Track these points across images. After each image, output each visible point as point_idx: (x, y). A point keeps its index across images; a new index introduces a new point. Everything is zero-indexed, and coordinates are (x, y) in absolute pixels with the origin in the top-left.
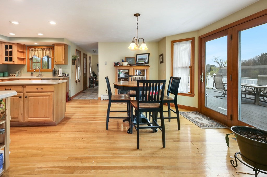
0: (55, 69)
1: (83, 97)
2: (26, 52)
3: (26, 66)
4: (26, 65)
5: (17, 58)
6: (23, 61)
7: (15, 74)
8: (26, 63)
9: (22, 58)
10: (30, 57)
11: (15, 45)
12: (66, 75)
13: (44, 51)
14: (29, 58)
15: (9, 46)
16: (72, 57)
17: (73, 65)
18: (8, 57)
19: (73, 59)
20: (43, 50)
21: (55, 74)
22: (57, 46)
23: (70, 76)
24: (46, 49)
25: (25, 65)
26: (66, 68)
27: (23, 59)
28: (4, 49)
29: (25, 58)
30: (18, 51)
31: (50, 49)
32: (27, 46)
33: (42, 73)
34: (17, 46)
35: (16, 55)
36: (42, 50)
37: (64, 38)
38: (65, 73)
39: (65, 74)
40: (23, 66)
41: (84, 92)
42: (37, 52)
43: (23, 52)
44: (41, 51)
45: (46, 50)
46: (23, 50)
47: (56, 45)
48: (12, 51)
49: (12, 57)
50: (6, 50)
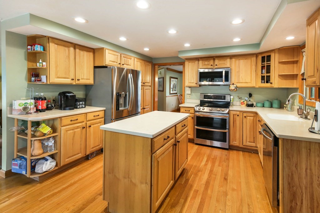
3: (299, 90)
4: (297, 89)
5: (277, 76)
6: (295, 81)
8: (298, 85)
9: (292, 75)
10: (302, 71)
11: (275, 53)
14: (301, 73)
15: (267, 56)
18: (264, 76)
27: (293, 77)
28: (260, 64)
29: (298, 75)
30: (280, 62)
32: (301, 46)
34: (279, 53)
35: (277, 69)
43: (296, 62)
48: (270, 65)
49: (269, 76)
50: (262, 64)
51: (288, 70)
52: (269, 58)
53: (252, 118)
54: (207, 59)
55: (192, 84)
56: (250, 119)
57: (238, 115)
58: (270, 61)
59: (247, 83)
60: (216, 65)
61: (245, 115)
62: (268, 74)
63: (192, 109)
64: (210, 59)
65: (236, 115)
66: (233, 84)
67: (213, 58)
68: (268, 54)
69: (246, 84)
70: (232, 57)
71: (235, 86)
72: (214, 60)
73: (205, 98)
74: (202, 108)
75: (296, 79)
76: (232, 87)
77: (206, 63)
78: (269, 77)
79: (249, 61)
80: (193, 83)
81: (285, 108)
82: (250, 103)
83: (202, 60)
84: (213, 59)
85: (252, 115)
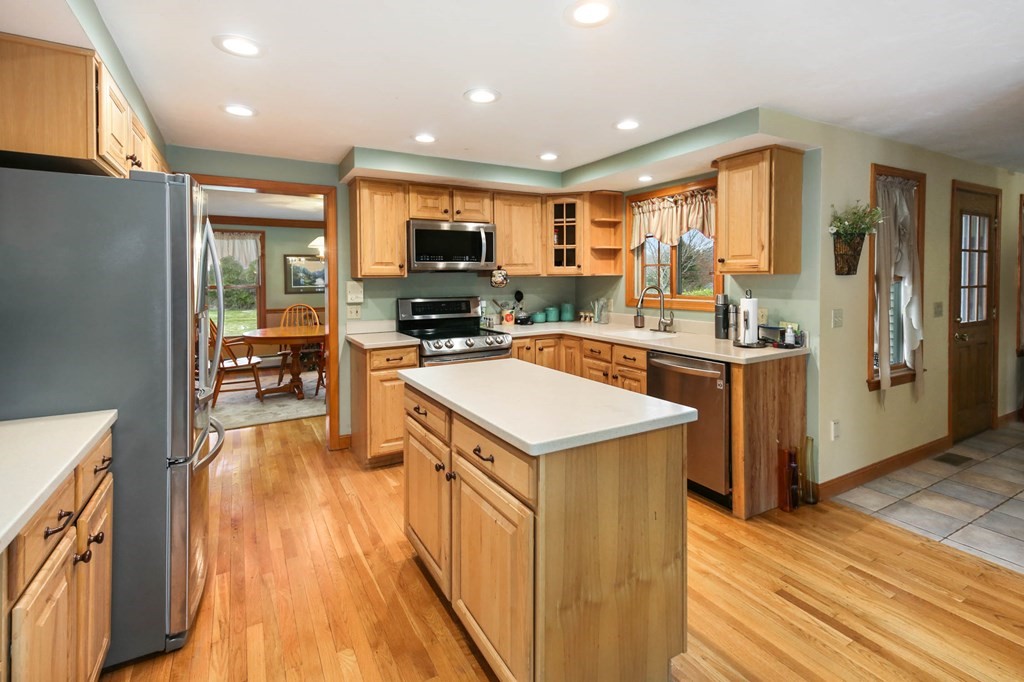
0: (725, 297)
1: (927, 503)
2: (624, 223)
3: (623, 281)
4: (621, 276)
5: (589, 251)
6: (612, 262)
7: (592, 315)
8: (621, 270)
9: (610, 249)
10: (635, 244)
11: (584, 200)
12: (789, 339)
13: (685, 207)
14: (632, 248)
15: (567, 205)
16: (836, 219)
17: (839, 272)
18: (563, 250)
19: (837, 235)
20: (680, 202)
21: (726, 325)
22: (729, 168)
23: (813, 344)
24: (692, 196)
25: (619, 278)
26: (788, 296)
27: (612, 254)
28: (551, 220)
29: (620, 250)
30: (594, 223)
31: (707, 194)
32: (626, 195)
33: (672, 315)
34: (591, 202)
35: (588, 237)
36: (676, 202)
37: (757, 109)
38: (782, 325)
39: (783, 333)
40: (612, 281)
41: (958, 450)
42: (657, 213)
43: (614, 225)
44: (671, 210)
45: (689, 200)
46: (615, 215)
47: (723, 165)
48: (574, 226)
49: (574, 250)
50: (556, 222)
51: (605, 239)
52: (571, 210)
53: (552, 349)
54: (432, 189)
55: (384, 267)
56: (548, 353)
57: (528, 349)
58: (574, 217)
59: (525, 264)
60: (458, 212)
61: (540, 344)
62: (570, 247)
63: (409, 353)
64: (441, 191)
65: (522, 347)
66: (499, 268)
67: (451, 189)
68: (571, 200)
69: (524, 267)
70: (495, 194)
71: (503, 273)
72: (451, 196)
73: (415, 313)
74: (443, 342)
75: (614, 259)
76: (498, 277)
77: (430, 202)
78: (572, 254)
79: (530, 210)
80: (387, 264)
81: (582, 319)
82: (522, 315)
83: (419, 192)
84: (447, 191)
85: (551, 342)
